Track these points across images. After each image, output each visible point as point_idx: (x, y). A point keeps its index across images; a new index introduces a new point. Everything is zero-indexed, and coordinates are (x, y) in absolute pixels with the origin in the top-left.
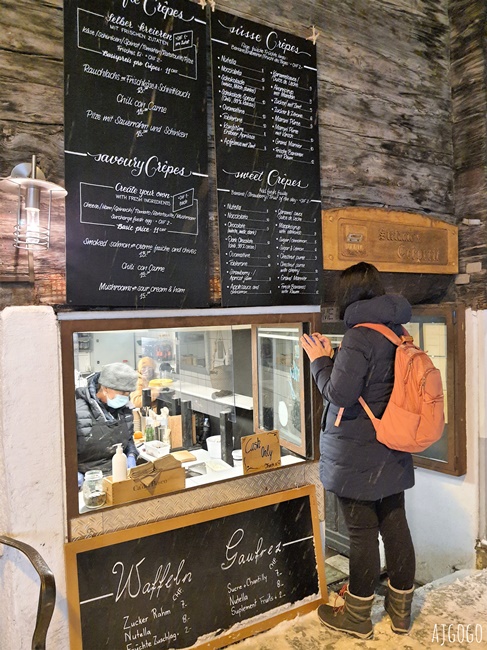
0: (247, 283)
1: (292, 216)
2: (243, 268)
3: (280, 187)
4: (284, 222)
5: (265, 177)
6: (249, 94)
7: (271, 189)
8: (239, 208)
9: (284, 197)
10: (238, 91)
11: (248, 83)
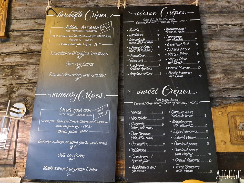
0: (146, 164)
1: (184, 114)
2: (143, 154)
3: (173, 96)
4: (177, 119)
6: (148, 45)
7: (165, 98)
8: (140, 112)
9: (177, 102)
10: (140, 45)
11: (147, 40)
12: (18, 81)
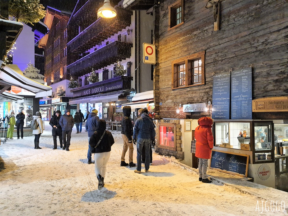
0: (236, 115)
1: (245, 102)
2: (235, 113)
3: (243, 97)
4: (243, 104)
5: (240, 96)
6: (237, 83)
7: (241, 98)
8: (235, 102)
9: (244, 99)
10: (235, 83)
11: (237, 81)
12: (209, 96)
